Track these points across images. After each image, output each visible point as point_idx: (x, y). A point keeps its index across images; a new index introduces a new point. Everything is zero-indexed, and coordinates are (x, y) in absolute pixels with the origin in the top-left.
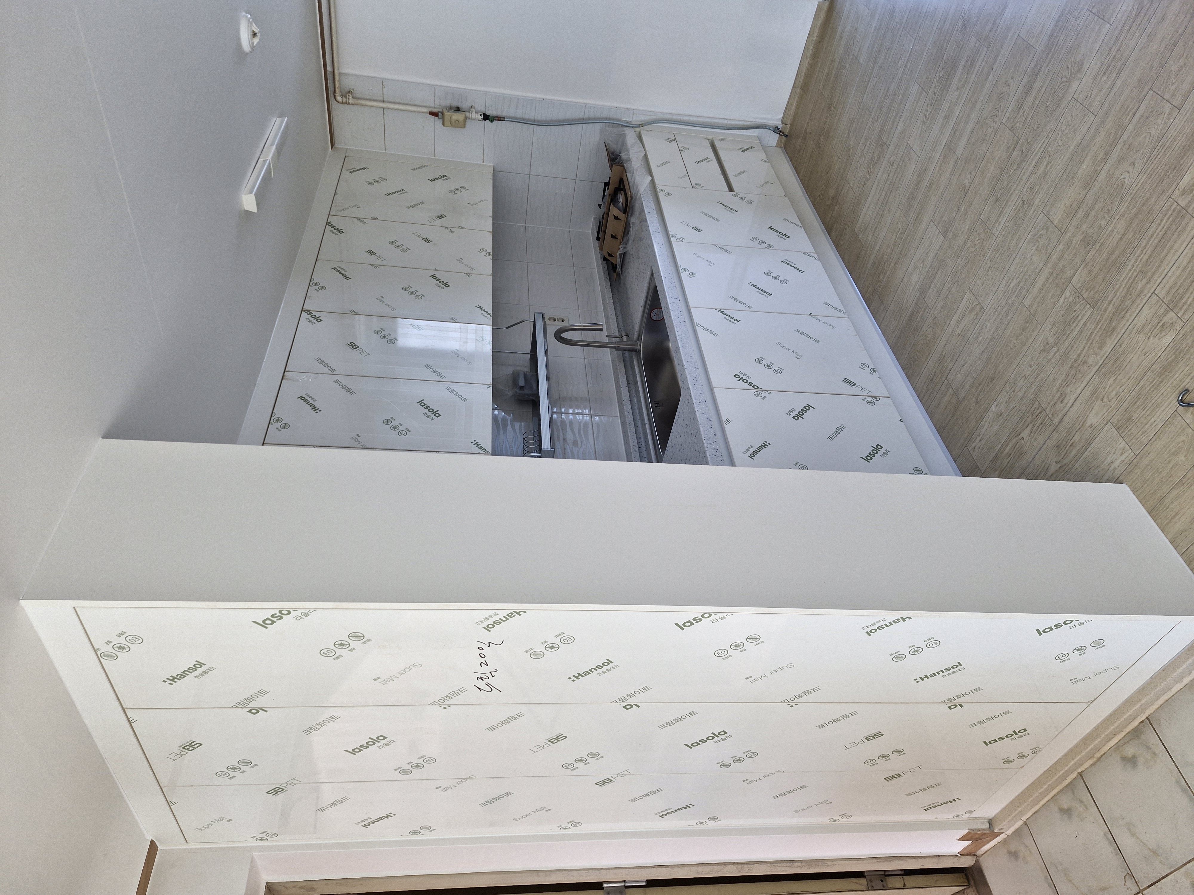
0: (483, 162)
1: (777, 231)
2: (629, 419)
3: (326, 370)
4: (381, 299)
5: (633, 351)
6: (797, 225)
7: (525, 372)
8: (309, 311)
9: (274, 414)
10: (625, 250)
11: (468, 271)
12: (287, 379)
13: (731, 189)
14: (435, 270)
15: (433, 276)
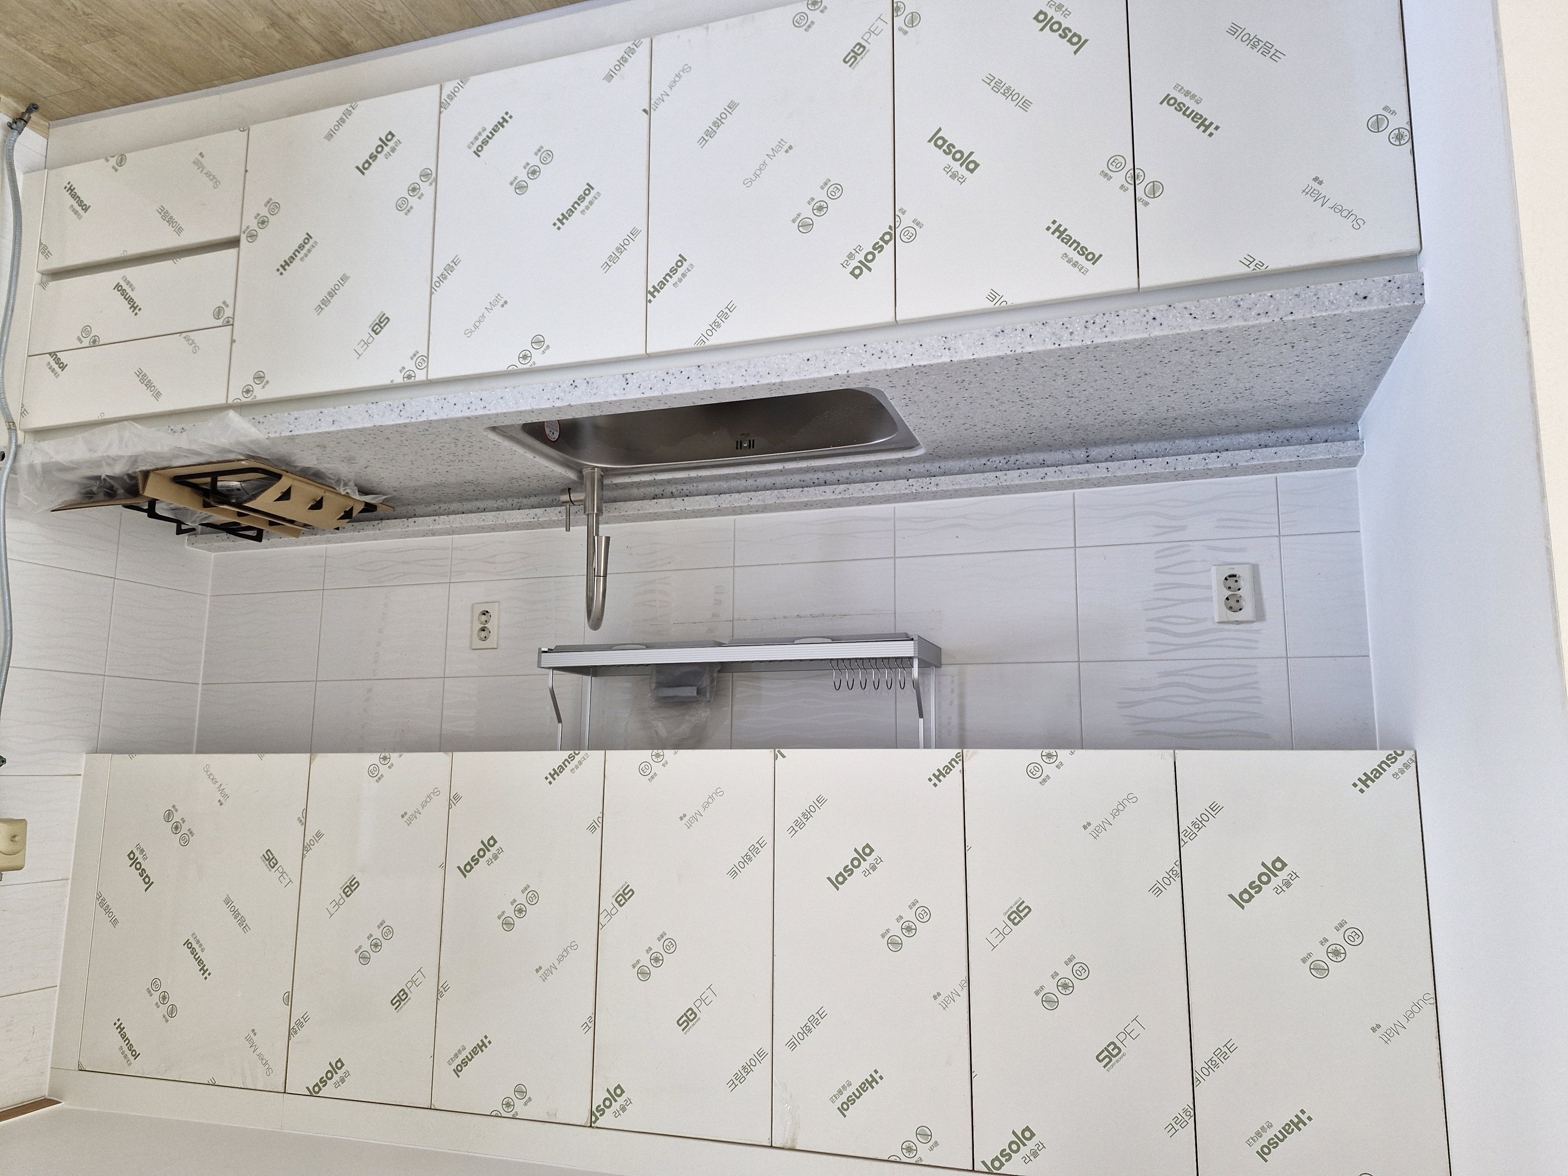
0: (80, 775)
1: (373, 157)
2: (769, 497)
3: (762, 1070)
4: (544, 973)
5: (602, 483)
6: (348, 113)
7: (653, 686)
8: (592, 1113)
9: (892, 1159)
10: (352, 483)
11: (442, 800)
12: (794, 1140)
13: (233, 243)
14: (444, 866)
15: (465, 871)
